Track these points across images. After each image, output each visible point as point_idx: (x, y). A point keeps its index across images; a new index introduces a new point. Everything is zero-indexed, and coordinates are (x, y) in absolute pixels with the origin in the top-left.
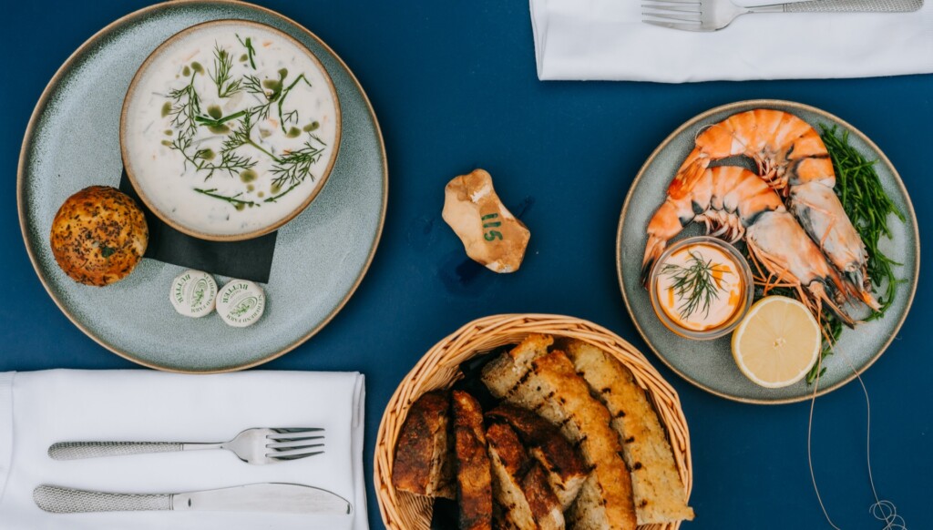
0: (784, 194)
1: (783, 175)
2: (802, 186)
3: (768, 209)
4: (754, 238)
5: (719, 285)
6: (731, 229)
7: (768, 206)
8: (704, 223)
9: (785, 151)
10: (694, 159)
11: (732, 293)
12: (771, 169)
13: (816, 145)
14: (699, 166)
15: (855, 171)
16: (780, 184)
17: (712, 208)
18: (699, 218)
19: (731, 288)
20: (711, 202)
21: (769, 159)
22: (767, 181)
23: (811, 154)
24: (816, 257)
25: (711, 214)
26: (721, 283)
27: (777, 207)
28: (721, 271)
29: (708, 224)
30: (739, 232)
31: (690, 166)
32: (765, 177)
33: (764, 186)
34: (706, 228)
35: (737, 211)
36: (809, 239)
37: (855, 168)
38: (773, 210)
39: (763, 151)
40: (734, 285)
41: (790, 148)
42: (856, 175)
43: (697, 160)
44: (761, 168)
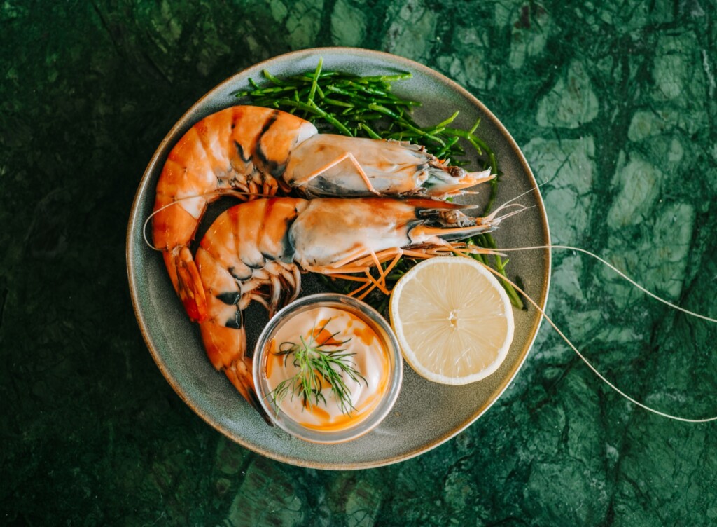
0: (286, 190)
1: (262, 177)
2: (290, 166)
3: (290, 222)
4: (312, 261)
5: (338, 344)
6: (281, 278)
7: (286, 219)
8: (253, 301)
9: (237, 156)
10: (174, 265)
11: (357, 333)
12: (248, 185)
13: (256, 115)
14: (185, 265)
15: (317, 92)
16: (271, 188)
17: (244, 280)
18: (243, 304)
19: (351, 330)
20: (235, 276)
21: (235, 179)
22: (259, 197)
23: (259, 129)
24: (384, 208)
25: (248, 287)
26: (336, 339)
27: (296, 210)
28: (323, 329)
29: (258, 298)
30: (292, 272)
31: (178, 274)
32: (253, 197)
33: (262, 204)
34: (261, 304)
35: (266, 257)
36: (359, 200)
37: (314, 90)
38: (295, 218)
39: (220, 181)
40: (350, 325)
41: (237, 149)
42: (323, 95)
43: (177, 263)
44: (238, 194)
